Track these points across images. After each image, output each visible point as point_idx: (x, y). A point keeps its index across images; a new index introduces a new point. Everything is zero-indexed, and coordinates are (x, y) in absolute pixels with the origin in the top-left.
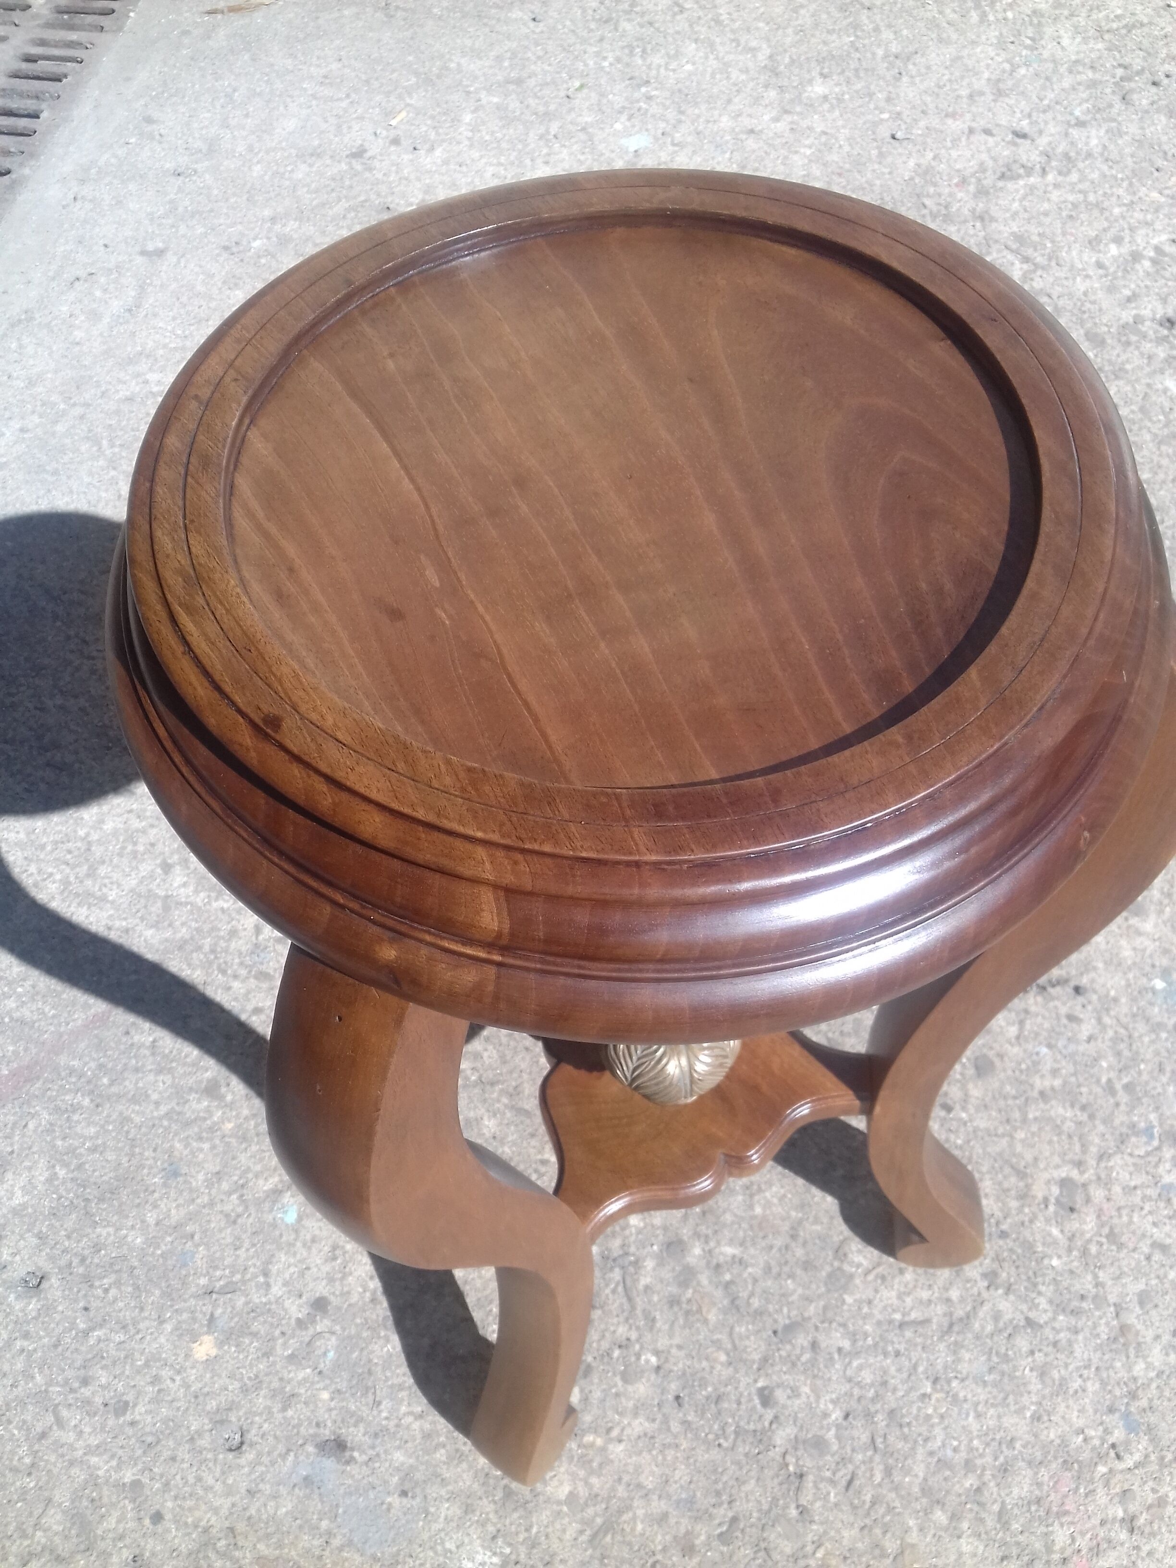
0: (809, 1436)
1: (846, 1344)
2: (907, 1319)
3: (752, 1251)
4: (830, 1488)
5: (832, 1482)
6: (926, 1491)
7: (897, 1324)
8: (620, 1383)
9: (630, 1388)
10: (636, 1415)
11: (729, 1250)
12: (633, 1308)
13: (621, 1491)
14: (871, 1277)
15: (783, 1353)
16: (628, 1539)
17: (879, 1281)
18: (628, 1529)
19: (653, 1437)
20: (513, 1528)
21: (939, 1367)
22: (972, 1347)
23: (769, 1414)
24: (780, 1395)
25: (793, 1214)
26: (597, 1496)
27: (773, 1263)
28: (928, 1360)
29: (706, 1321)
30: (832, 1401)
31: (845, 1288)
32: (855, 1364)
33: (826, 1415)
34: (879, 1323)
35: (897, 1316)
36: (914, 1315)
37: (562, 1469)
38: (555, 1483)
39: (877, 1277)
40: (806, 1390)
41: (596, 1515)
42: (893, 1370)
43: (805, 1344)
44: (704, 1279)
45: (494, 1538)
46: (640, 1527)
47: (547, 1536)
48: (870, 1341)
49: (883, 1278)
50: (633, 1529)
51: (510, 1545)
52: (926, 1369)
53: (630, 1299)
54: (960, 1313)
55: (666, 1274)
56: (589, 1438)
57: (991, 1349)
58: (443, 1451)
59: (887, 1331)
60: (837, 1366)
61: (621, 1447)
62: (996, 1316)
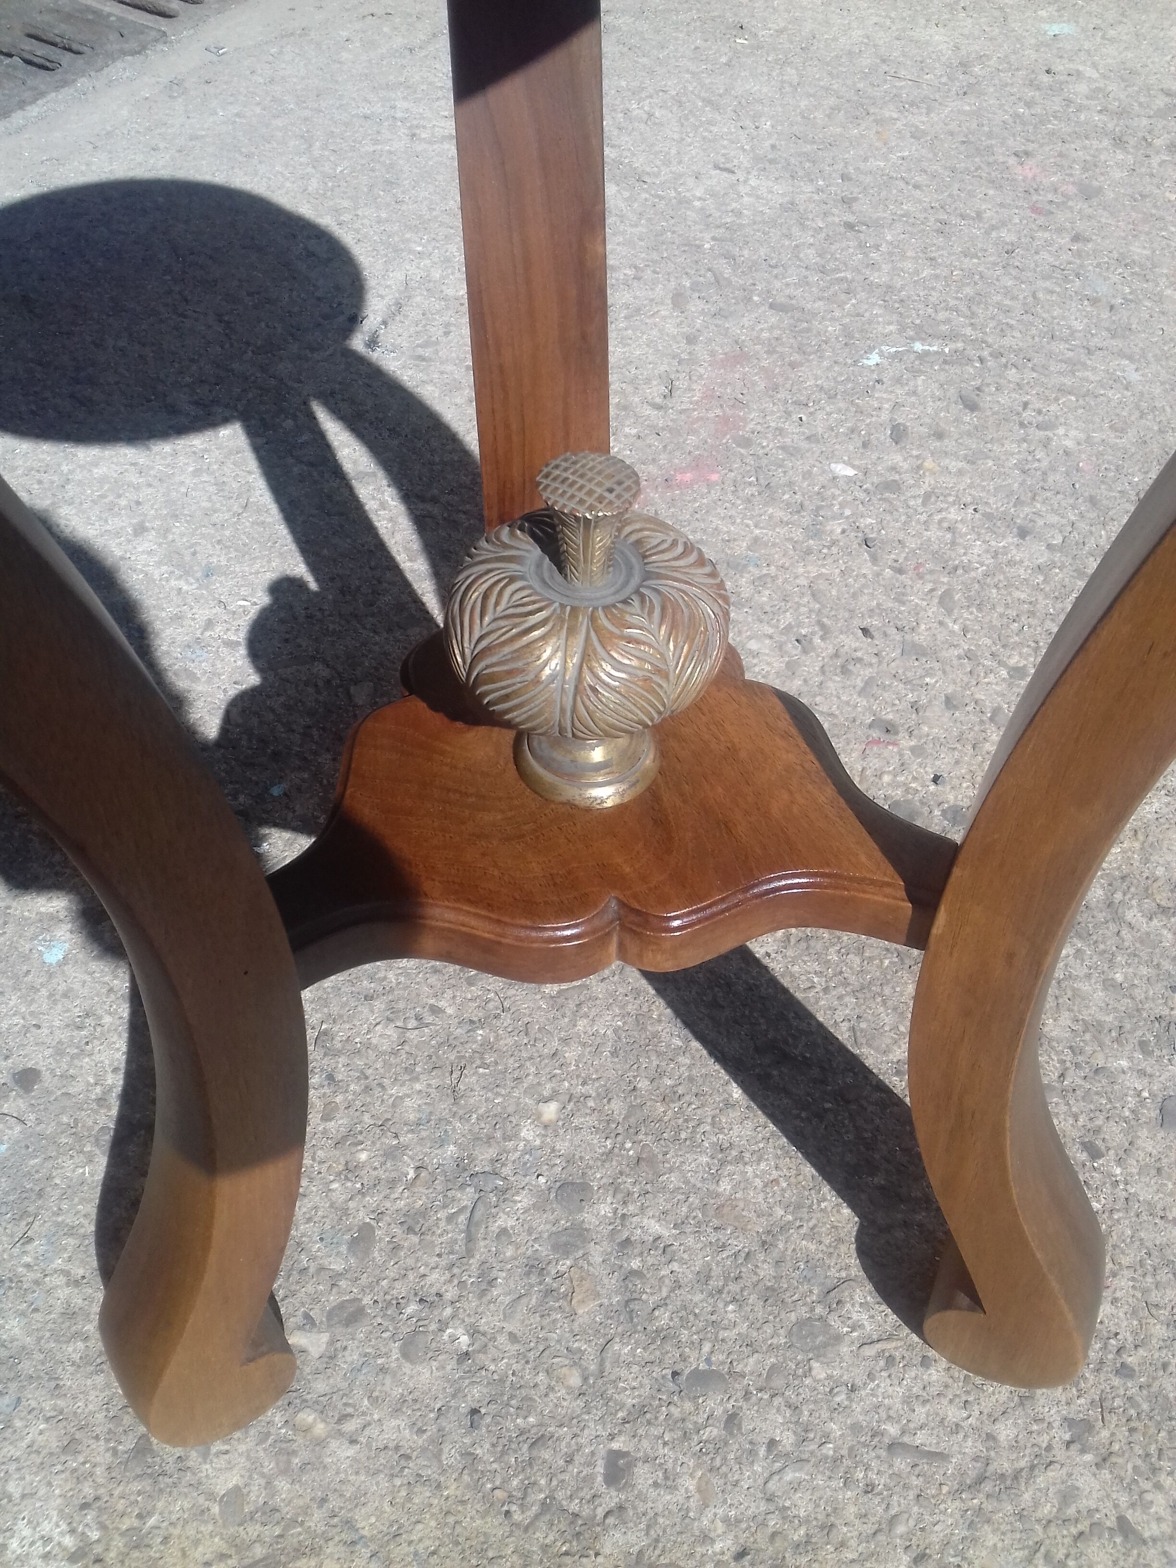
1: (787, 1439)
2: (906, 1439)
3: (690, 1240)
7: (887, 1440)
8: (395, 1354)
9: (407, 1368)
10: (397, 1411)
11: (655, 1227)
12: (470, 1253)
13: (316, 1520)
14: (870, 1351)
15: (676, 1412)
17: (882, 1363)
19: (408, 1457)
20: (121, 1505)
21: (934, 1538)
22: (1003, 1527)
23: (611, 1498)
24: (643, 1475)
25: (779, 1212)
26: (275, 1510)
27: (716, 1271)
28: (919, 1520)
29: (572, 1315)
30: (726, 1520)
31: (819, 1351)
32: (789, 1476)
34: (856, 1428)
35: (893, 1430)
36: (920, 1439)
37: (242, 1448)
38: (221, 1462)
39: (880, 1354)
40: (691, 1484)
41: (259, 1539)
42: (851, 1511)
43: (719, 1412)
44: (596, 1253)
45: (85, 1506)
47: (166, 1540)
48: (829, 1449)
49: (890, 1361)
51: (103, 1527)
52: (910, 1534)
53: (470, 1239)
54: (1004, 1464)
55: (543, 1224)
56: (307, 1417)
57: (1039, 1544)
58: (80, 1345)
59: (865, 1445)
60: (757, 1468)
61: (351, 1451)
62: (1068, 1496)
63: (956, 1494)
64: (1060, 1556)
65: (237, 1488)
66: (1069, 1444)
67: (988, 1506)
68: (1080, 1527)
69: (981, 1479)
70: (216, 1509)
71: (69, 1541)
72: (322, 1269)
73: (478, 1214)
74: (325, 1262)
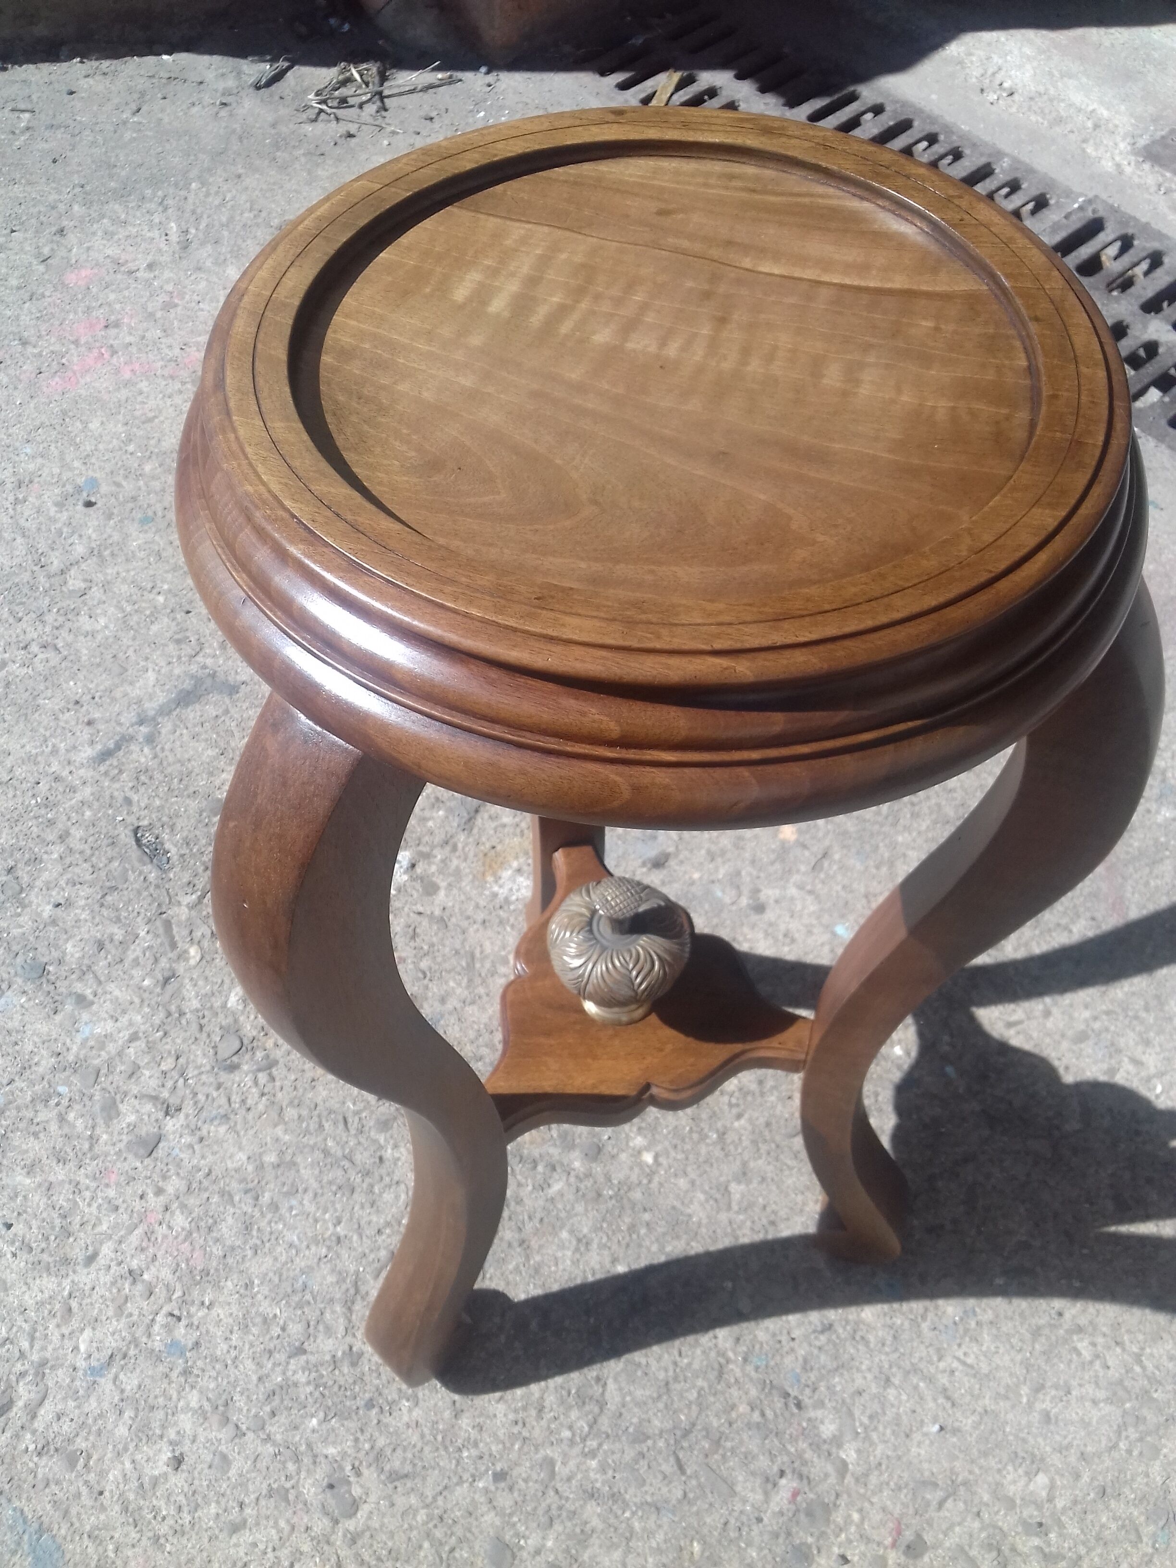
0: (395, 1125)
4: (356, 1108)
5: (357, 1113)
6: (293, 1164)
11: (557, 1187)
13: (481, 990)
16: (452, 974)
18: (458, 977)
21: (343, 1252)
22: (331, 1289)
26: (492, 975)
27: (519, 1209)
30: (398, 1159)
33: (396, 1146)
41: (483, 966)
42: (374, 1218)
46: (452, 984)
50: (455, 980)
52: (351, 1241)
62: (329, 1331)
63: (357, 1273)
64: (306, 1310)
66: (351, 1348)
67: (344, 1287)
68: (312, 1328)
69: (357, 1291)
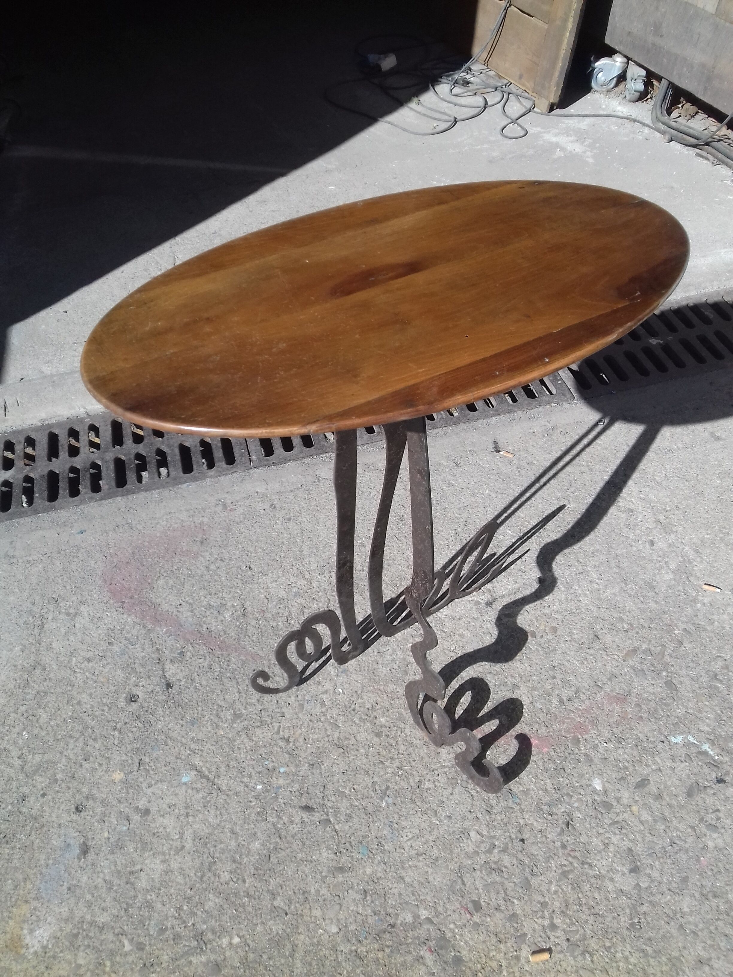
8: (138, 968)
12: (178, 959)
20: (61, 945)
45: (55, 937)
47: (59, 962)
55: (200, 970)
65: (81, 965)
70: (73, 965)
71: (45, 942)
72: (147, 929)
73: (190, 952)
74: (150, 928)
